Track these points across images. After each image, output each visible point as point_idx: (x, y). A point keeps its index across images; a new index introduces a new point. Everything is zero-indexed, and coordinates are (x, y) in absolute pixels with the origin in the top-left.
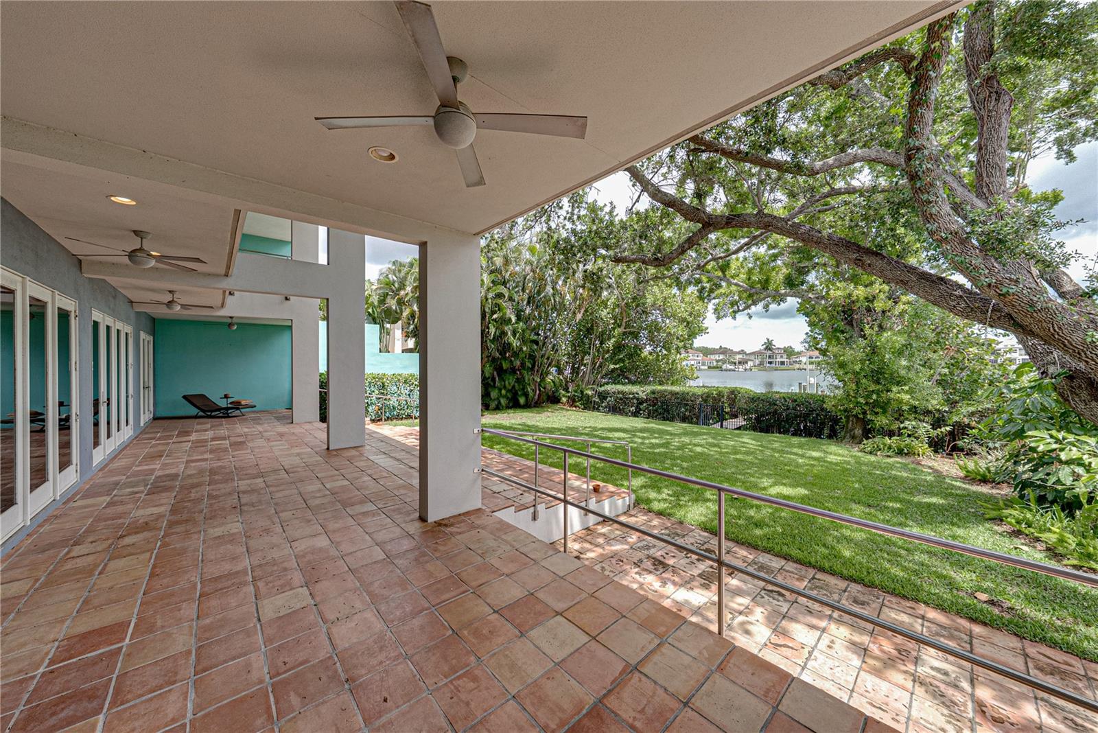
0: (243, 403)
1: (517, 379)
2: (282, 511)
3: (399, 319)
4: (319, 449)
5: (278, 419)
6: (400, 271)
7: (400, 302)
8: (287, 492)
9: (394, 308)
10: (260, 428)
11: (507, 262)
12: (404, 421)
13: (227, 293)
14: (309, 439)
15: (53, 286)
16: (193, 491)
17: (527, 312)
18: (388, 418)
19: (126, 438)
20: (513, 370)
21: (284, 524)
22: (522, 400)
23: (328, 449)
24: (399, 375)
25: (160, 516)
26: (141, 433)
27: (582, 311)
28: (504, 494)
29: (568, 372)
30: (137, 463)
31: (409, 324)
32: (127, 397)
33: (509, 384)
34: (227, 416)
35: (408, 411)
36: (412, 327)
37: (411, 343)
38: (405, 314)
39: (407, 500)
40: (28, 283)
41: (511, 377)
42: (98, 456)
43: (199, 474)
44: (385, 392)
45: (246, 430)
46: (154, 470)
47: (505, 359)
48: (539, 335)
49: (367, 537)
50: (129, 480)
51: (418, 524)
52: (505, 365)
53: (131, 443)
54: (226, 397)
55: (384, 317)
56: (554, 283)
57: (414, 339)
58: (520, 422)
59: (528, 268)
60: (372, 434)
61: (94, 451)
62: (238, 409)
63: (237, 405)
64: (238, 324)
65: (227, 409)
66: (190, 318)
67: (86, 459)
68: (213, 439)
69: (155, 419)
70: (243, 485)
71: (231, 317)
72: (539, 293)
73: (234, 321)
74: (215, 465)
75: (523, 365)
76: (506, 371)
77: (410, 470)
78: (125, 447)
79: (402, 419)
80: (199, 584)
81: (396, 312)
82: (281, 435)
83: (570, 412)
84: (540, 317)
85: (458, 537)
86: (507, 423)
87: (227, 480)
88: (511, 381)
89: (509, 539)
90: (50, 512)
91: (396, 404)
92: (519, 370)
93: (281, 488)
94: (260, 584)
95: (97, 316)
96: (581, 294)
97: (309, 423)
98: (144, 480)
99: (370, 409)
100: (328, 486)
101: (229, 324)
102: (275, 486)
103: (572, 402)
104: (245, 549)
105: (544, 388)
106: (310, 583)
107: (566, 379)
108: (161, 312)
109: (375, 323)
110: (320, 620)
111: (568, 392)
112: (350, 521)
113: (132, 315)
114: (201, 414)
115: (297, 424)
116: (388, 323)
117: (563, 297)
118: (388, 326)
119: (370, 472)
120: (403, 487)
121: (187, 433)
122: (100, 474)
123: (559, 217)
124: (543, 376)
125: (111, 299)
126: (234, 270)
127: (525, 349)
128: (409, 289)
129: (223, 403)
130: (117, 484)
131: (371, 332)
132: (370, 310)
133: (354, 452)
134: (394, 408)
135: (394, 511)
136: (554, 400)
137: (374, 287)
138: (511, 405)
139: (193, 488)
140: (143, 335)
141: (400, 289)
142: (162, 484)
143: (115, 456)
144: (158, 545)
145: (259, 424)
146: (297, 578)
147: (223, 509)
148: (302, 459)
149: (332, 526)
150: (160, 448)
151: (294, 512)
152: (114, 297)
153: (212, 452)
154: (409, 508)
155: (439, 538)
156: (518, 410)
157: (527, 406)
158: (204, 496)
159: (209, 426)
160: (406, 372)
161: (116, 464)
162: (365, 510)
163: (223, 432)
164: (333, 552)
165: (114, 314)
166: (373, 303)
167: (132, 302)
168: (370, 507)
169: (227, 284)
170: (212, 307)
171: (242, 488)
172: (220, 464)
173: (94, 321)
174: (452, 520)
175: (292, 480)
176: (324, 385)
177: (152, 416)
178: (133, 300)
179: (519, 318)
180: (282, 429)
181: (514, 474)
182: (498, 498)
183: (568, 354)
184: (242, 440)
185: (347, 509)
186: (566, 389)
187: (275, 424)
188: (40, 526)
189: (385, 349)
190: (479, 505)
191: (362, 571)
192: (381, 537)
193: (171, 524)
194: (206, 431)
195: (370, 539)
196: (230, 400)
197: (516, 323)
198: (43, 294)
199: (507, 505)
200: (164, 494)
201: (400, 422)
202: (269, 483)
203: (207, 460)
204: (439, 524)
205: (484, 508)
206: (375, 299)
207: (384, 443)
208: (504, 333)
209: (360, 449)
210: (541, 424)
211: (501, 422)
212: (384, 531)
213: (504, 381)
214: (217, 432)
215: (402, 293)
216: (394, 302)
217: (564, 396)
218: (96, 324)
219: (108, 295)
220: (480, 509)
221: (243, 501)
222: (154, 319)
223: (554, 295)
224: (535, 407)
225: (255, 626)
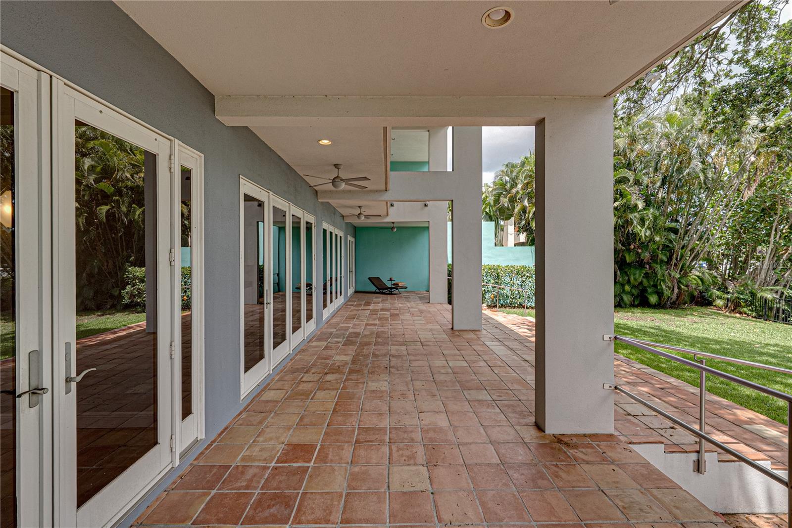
0: (400, 285)
1: (646, 274)
2: (416, 380)
3: (512, 216)
4: (445, 328)
5: (421, 298)
6: (512, 172)
7: (512, 200)
8: (420, 363)
9: (506, 205)
10: (408, 304)
11: (633, 140)
12: (516, 310)
13: (389, 204)
14: (439, 318)
15: (303, 208)
16: (366, 347)
17: (660, 195)
18: (502, 305)
19: (340, 303)
20: (641, 264)
21: (416, 393)
22: (653, 299)
23: (452, 328)
24: (512, 267)
25: (346, 363)
26: (348, 301)
27: (754, 186)
28: (643, 419)
29: (725, 266)
30: (342, 321)
31: (521, 219)
32: (341, 277)
33: (635, 279)
34: (391, 294)
35: (520, 300)
36: (523, 222)
37: (523, 238)
38: (516, 210)
39: (521, 398)
40: (291, 206)
41: (638, 272)
42: (326, 314)
43: (370, 335)
44: (500, 282)
45: (400, 305)
46: (349, 327)
47: (629, 250)
48: (677, 221)
49: (482, 431)
50: (337, 332)
51: (533, 432)
52: (629, 258)
53: (343, 306)
54: (391, 280)
55: (499, 214)
56: (703, 154)
57: (525, 234)
58: (652, 324)
59: (663, 143)
60: (488, 319)
61: (323, 311)
62: (397, 289)
63: (396, 286)
64: (396, 227)
65: (391, 288)
66: (371, 225)
67: (320, 315)
68: (382, 310)
69: (356, 292)
70: (394, 349)
71: (393, 223)
72: (680, 170)
73: (395, 225)
74: (380, 330)
75: (654, 258)
76: (630, 265)
77: (523, 363)
78: (339, 310)
79: (514, 307)
80: (356, 430)
81: (508, 209)
82: (421, 312)
83: (732, 320)
84: (680, 200)
85: (586, 467)
86: (633, 323)
87: (385, 343)
88: (637, 276)
89: (667, 500)
90: (302, 347)
91: (509, 293)
92: (648, 263)
93: (417, 358)
94: (394, 448)
95: (325, 225)
96: (752, 163)
97: (441, 304)
98: (343, 334)
99: (487, 296)
100: (451, 364)
101: (391, 228)
102: (413, 355)
103: (735, 306)
104: (388, 408)
105: (687, 286)
106: (431, 464)
107: (723, 276)
108: (355, 221)
109: (491, 220)
110: (435, 515)
111: (728, 293)
112: (467, 407)
113: (344, 225)
114: (377, 291)
115: (432, 304)
116: (503, 219)
117: (718, 172)
118: (502, 223)
119: (486, 358)
120: (517, 381)
121: (368, 304)
122: (326, 325)
123: (719, 63)
124: (685, 271)
125: (332, 215)
126: (390, 186)
127: (657, 239)
128: (520, 186)
129: (389, 284)
130: (331, 334)
131: (488, 228)
132: (487, 210)
133: (472, 336)
134: (507, 296)
135: (508, 406)
136: (702, 301)
137: (490, 189)
138: (636, 303)
139: (366, 345)
140: (349, 238)
141: (512, 187)
142: (351, 339)
143: (334, 315)
144: (341, 386)
145: (408, 301)
146: (421, 454)
147: (379, 367)
148: (433, 334)
149: (452, 406)
150: (355, 312)
151: (424, 383)
152: (334, 214)
153: (380, 319)
154: (524, 409)
155: (560, 460)
156: (647, 310)
157: (660, 306)
158: (370, 353)
159: (380, 300)
160: (518, 264)
161: (334, 321)
162: (480, 398)
163: (387, 305)
164: (451, 436)
165: (334, 224)
166: (489, 203)
167: (343, 216)
168: (484, 396)
169: (387, 196)
170: (380, 216)
171: (393, 352)
172: (383, 330)
173: (324, 229)
174: (575, 440)
175: (425, 352)
176: (450, 274)
177: (354, 290)
178: (344, 215)
179: (648, 203)
180: (423, 307)
181: (652, 392)
182: (637, 425)
183: (727, 244)
184: (397, 313)
185: (464, 391)
186: (725, 290)
187: (418, 302)
188: (296, 355)
189: (500, 243)
190: (611, 430)
191: (475, 469)
192: (496, 434)
193: (351, 371)
194: (380, 303)
195: (485, 434)
196: (393, 282)
197: (644, 209)
198: (299, 213)
199: (651, 440)
200: (351, 347)
201: (512, 310)
202: (410, 352)
203: (375, 325)
204: (559, 439)
205: (616, 433)
206: (491, 199)
207: (498, 330)
208: (628, 222)
209: (477, 333)
210: (685, 332)
211: (625, 322)
212: (498, 429)
213: (628, 276)
214: (384, 304)
215: (514, 191)
216: (507, 200)
217: (719, 297)
218: (325, 231)
219: (330, 212)
220: (611, 435)
221: (392, 364)
222: (355, 227)
223: (704, 171)
224: (671, 308)
225: (385, 492)
